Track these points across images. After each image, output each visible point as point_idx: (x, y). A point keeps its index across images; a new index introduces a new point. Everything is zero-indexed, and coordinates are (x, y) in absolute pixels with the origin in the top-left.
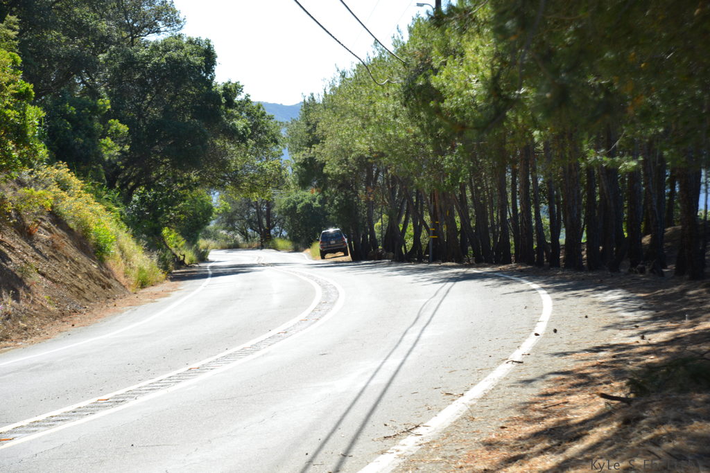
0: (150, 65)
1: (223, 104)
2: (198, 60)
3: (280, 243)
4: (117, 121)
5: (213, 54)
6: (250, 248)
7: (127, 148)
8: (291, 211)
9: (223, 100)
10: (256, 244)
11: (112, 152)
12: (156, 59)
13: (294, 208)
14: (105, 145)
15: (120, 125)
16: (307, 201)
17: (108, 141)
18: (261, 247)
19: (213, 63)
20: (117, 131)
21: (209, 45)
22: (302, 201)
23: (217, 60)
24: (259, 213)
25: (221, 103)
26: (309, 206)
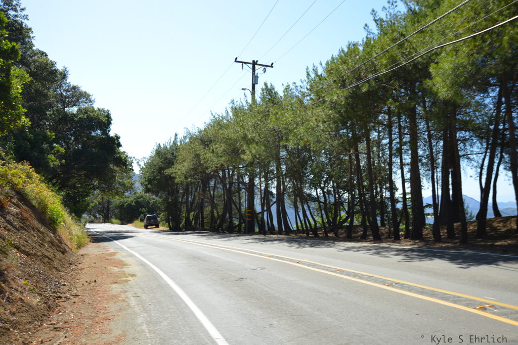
0: (76, 119)
2: (104, 120)
3: (114, 220)
4: (58, 145)
5: (110, 118)
6: (99, 222)
7: (64, 161)
8: (121, 207)
10: (101, 221)
11: (55, 163)
12: (81, 116)
13: (123, 205)
14: (50, 159)
15: (60, 148)
16: (129, 202)
17: (52, 157)
18: (104, 222)
19: (111, 124)
20: (58, 151)
21: (109, 114)
22: (127, 202)
23: (112, 122)
24: (104, 207)
26: (130, 205)
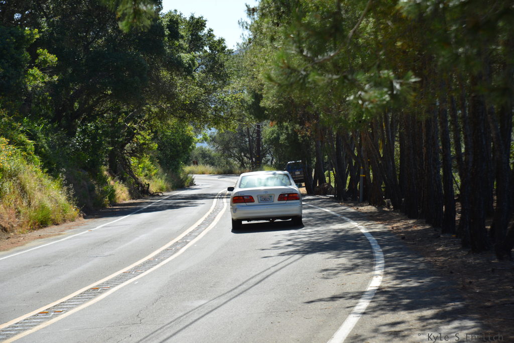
1: (166, 36)
4: (46, 50)
7: (56, 78)
9: (167, 32)
14: (33, 75)
15: (48, 55)
17: (36, 71)
20: (45, 61)
24: (251, 142)
25: (164, 35)
